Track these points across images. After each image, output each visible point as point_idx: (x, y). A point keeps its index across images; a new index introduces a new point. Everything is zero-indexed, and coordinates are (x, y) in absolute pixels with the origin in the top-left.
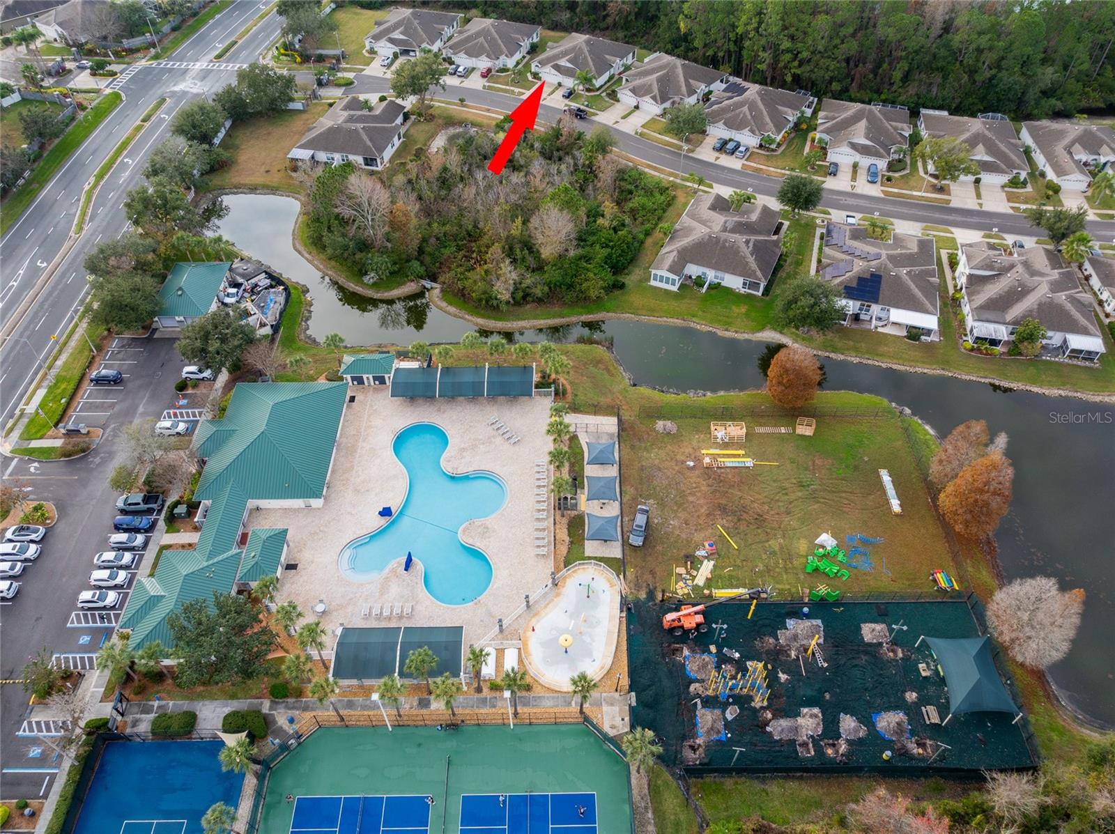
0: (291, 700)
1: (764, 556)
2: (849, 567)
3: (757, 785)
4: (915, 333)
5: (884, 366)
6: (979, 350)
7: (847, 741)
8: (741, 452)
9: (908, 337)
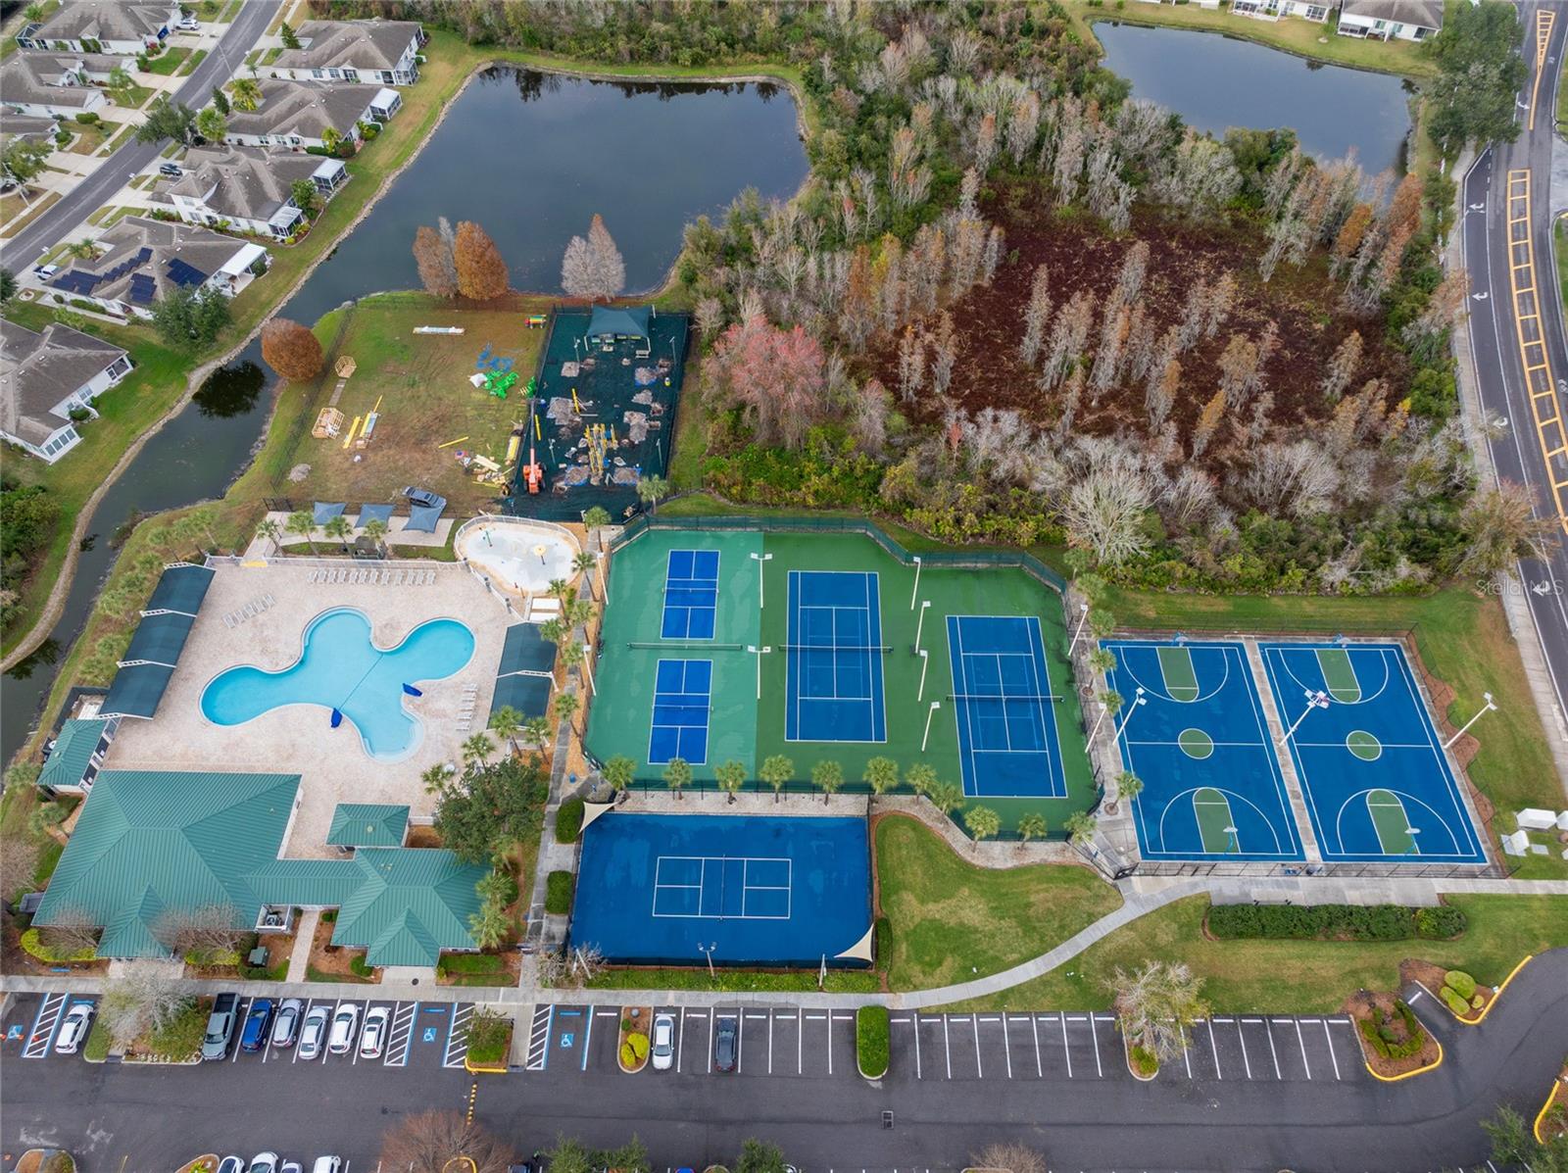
0: (551, 785)
1: (482, 421)
2: (506, 372)
3: (677, 457)
4: (258, 268)
5: (283, 304)
6: (300, 236)
7: (654, 401)
8: (357, 420)
9: (258, 275)
